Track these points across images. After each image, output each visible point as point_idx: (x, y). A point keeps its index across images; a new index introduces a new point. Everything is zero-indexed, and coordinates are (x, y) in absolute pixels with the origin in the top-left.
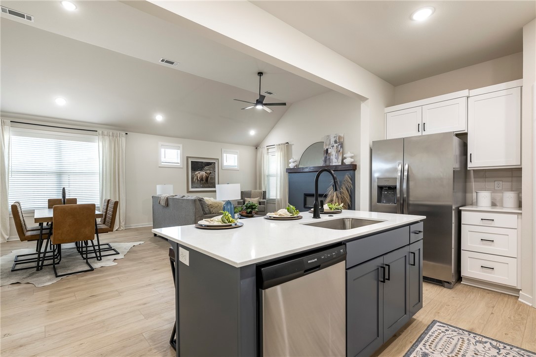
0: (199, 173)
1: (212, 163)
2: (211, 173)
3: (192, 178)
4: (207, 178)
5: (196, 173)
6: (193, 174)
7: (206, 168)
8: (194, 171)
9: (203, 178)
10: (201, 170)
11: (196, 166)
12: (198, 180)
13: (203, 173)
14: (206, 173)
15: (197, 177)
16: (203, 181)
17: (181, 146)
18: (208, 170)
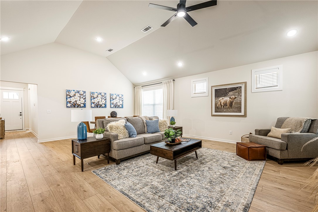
0: (223, 99)
1: (237, 87)
2: (236, 98)
3: (216, 104)
4: (231, 103)
5: (220, 99)
6: (216, 100)
7: (231, 93)
8: (218, 97)
9: (227, 103)
10: (225, 96)
11: (219, 93)
12: (221, 106)
13: (227, 99)
14: (230, 98)
15: (221, 103)
16: (227, 106)
17: (207, 78)
18: (232, 95)
